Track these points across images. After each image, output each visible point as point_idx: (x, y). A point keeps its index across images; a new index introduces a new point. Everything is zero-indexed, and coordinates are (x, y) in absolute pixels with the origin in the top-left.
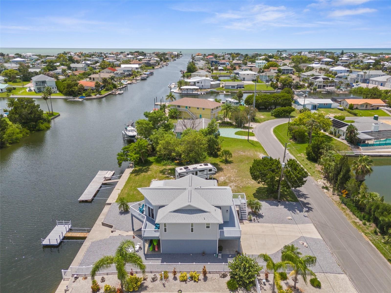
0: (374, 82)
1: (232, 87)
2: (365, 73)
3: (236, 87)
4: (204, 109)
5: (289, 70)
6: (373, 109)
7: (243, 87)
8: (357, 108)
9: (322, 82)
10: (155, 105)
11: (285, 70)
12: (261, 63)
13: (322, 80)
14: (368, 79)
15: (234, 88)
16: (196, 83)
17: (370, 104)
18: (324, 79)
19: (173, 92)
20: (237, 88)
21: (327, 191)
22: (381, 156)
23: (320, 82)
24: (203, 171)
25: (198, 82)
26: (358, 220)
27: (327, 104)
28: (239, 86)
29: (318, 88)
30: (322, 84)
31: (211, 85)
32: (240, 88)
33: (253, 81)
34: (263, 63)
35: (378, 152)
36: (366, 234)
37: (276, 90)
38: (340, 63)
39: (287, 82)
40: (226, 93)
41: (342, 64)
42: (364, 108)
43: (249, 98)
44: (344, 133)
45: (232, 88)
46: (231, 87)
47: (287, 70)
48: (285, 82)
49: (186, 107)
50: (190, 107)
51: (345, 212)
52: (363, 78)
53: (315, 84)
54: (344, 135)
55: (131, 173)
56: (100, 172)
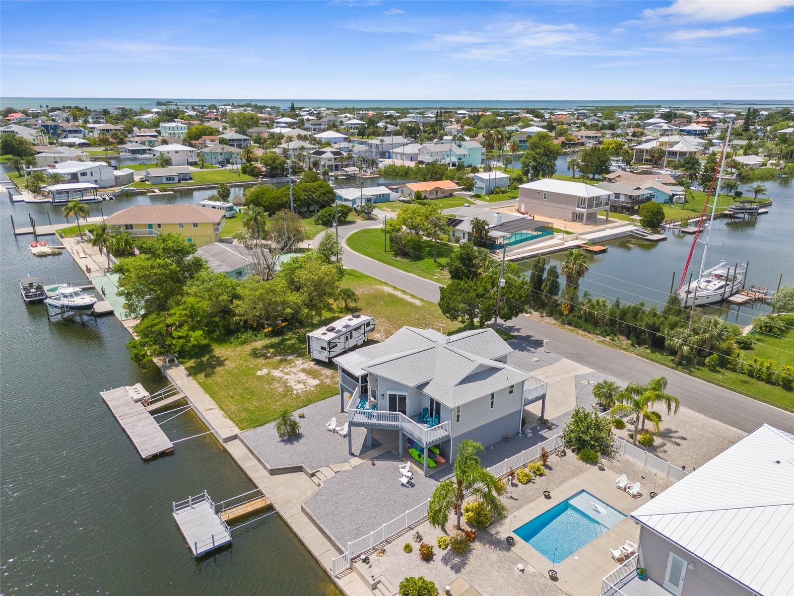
0: (399, 156)
1: (167, 180)
3: (176, 179)
4: (195, 225)
5: (240, 140)
6: (445, 197)
7: (191, 179)
8: (425, 198)
9: (333, 160)
10: (16, 235)
11: (233, 140)
12: (175, 128)
13: (332, 156)
14: (388, 152)
15: (174, 182)
16: (79, 175)
17: (441, 189)
18: (334, 153)
20: (179, 181)
21: (529, 315)
23: (330, 160)
24: (359, 328)
25: (84, 174)
26: (601, 338)
27: (383, 195)
28: (182, 176)
29: (332, 170)
30: (333, 163)
31: (116, 178)
32: (185, 180)
34: (179, 128)
36: (625, 350)
37: (260, 179)
38: (310, 126)
39: (277, 162)
40: (161, 193)
41: (313, 127)
42: (434, 196)
43: (258, 196)
44: (464, 234)
45: (167, 182)
46: (164, 179)
47: (237, 140)
48: (274, 162)
49: (150, 226)
50: (159, 226)
51: (577, 333)
52: (380, 150)
53: (322, 163)
54: (464, 237)
55: (189, 375)
56: (105, 395)
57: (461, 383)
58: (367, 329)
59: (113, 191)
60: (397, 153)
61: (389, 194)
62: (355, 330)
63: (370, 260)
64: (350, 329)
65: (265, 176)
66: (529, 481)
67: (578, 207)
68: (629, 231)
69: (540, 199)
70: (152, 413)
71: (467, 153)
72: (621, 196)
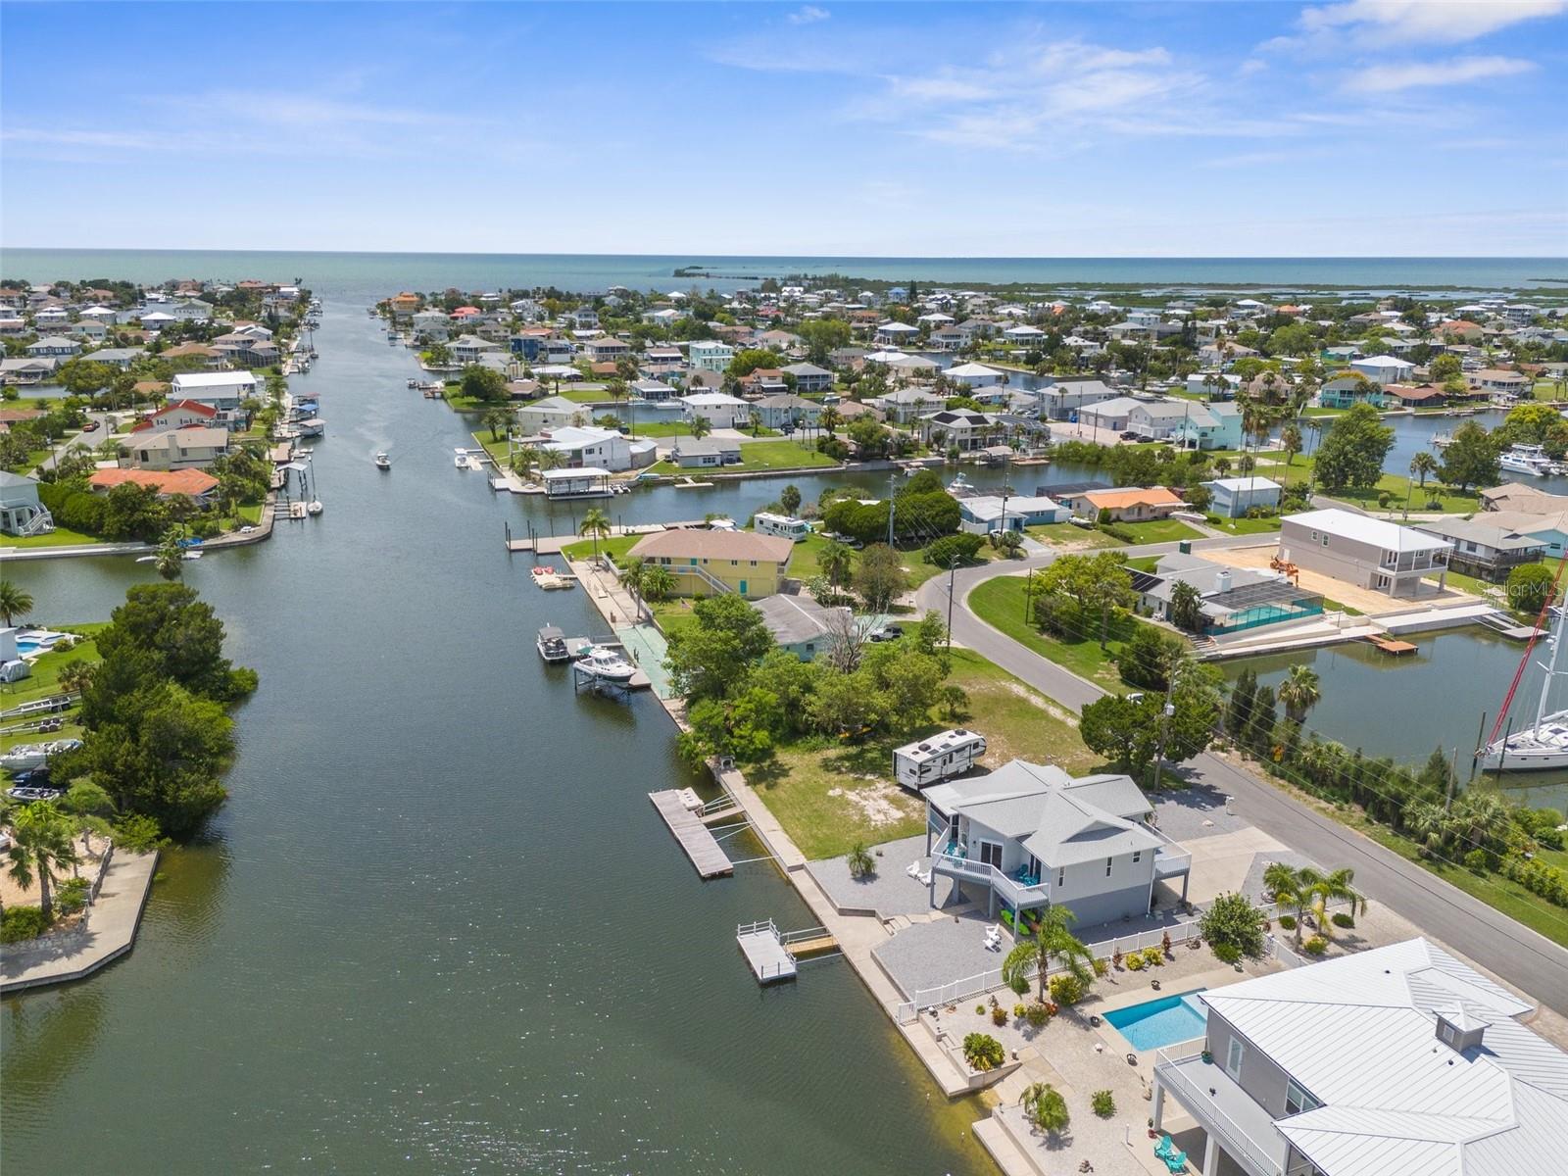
0: (1092, 419)
1: (705, 461)
2: (1062, 390)
3: (718, 460)
4: (754, 563)
5: (817, 377)
6: (1156, 519)
7: (739, 460)
8: (1118, 519)
9: (969, 431)
10: (511, 551)
11: (805, 377)
12: (714, 352)
13: (968, 424)
14: (1072, 409)
15: (714, 465)
16: (583, 454)
17: (1148, 506)
18: (971, 419)
19: (508, 489)
20: (722, 463)
21: (1225, 755)
22: (1257, 653)
23: (964, 431)
24: (963, 749)
25: (590, 451)
26: (1323, 804)
27: (1043, 512)
28: (727, 456)
29: (965, 449)
30: (968, 436)
31: (633, 456)
32: (730, 461)
33: (741, 427)
34: (720, 352)
35: (1250, 644)
36: (1353, 826)
37: (845, 464)
38: (940, 340)
39: (876, 437)
40: (695, 485)
41: (945, 341)
42: (1135, 517)
44: (1161, 604)
45: (707, 465)
46: (701, 460)
47: (812, 377)
48: (870, 437)
49: (694, 561)
50: (705, 561)
51: (1290, 792)
52: (1059, 405)
53: (951, 436)
54: (1160, 609)
55: (748, 784)
56: (654, 797)
57: (1070, 840)
58: (974, 752)
59: (629, 478)
60: (1088, 414)
61: (1054, 512)
62: (957, 751)
63: (999, 637)
64: (949, 750)
65: (853, 458)
66: (1139, 968)
67: (1383, 566)
68: (1475, 617)
69: (1318, 544)
70: (708, 825)
71: (1219, 424)
72: (1478, 547)
